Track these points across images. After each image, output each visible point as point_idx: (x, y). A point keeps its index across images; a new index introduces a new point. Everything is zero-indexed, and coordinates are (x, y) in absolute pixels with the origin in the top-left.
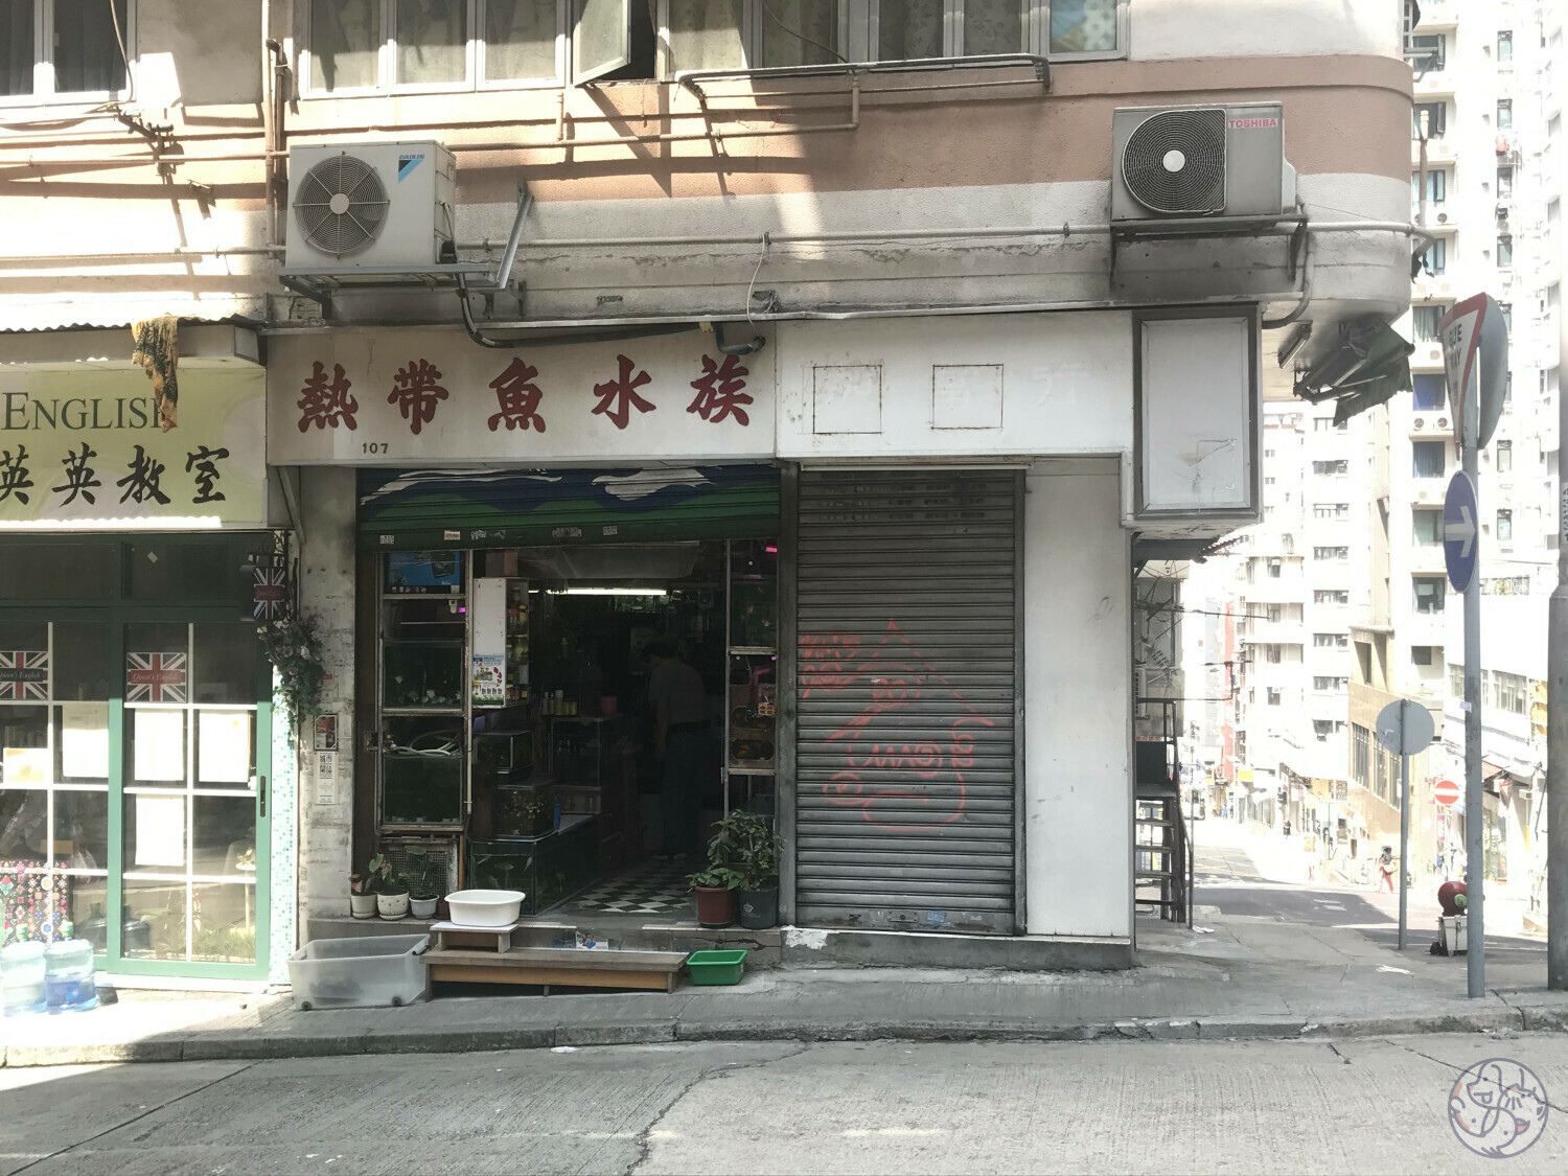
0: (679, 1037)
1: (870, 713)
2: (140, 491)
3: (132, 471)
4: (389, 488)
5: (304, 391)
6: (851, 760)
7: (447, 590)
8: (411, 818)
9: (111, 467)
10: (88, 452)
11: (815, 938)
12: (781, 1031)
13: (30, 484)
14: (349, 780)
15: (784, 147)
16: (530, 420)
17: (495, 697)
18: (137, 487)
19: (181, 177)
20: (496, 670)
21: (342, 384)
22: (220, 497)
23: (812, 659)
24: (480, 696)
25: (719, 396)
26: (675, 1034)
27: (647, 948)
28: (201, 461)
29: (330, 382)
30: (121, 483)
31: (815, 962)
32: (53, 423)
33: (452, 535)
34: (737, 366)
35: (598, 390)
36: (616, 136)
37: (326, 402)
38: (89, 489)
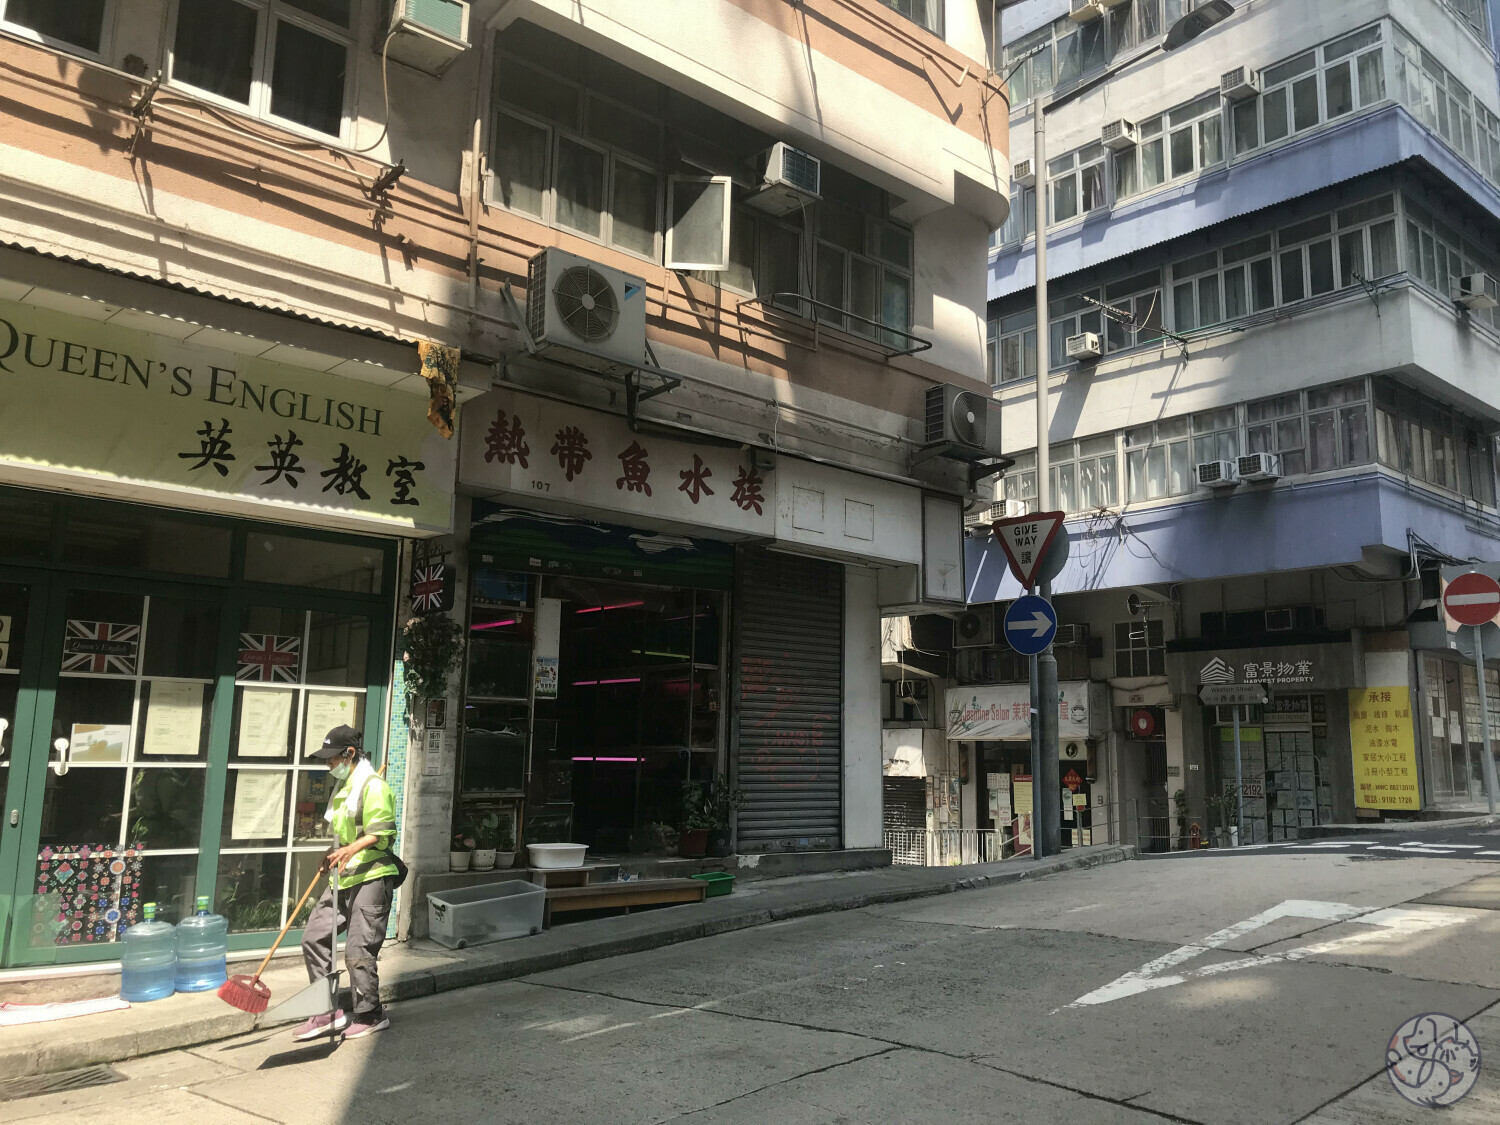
0: (774, 918)
1: (777, 710)
2: (342, 484)
3: (337, 465)
5: (490, 430)
6: (765, 741)
7: (517, 604)
8: (481, 788)
9: (316, 456)
10: (294, 440)
11: (752, 861)
13: (231, 457)
14: (453, 755)
15: (775, 348)
16: (643, 486)
17: (550, 690)
18: (340, 480)
19: (391, 228)
20: (552, 670)
21: (518, 433)
22: (414, 502)
23: (748, 673)
24: (540, 689)
25: (747, 494)
28: (400, 469)
29: (510, 428)
30: (325, 474)
32: (261, 407)
33: (535, 562)
34: (756, 477)
35: (683, 475)
36: (689, 309)
37: (506, 442)
38: (293, 474)
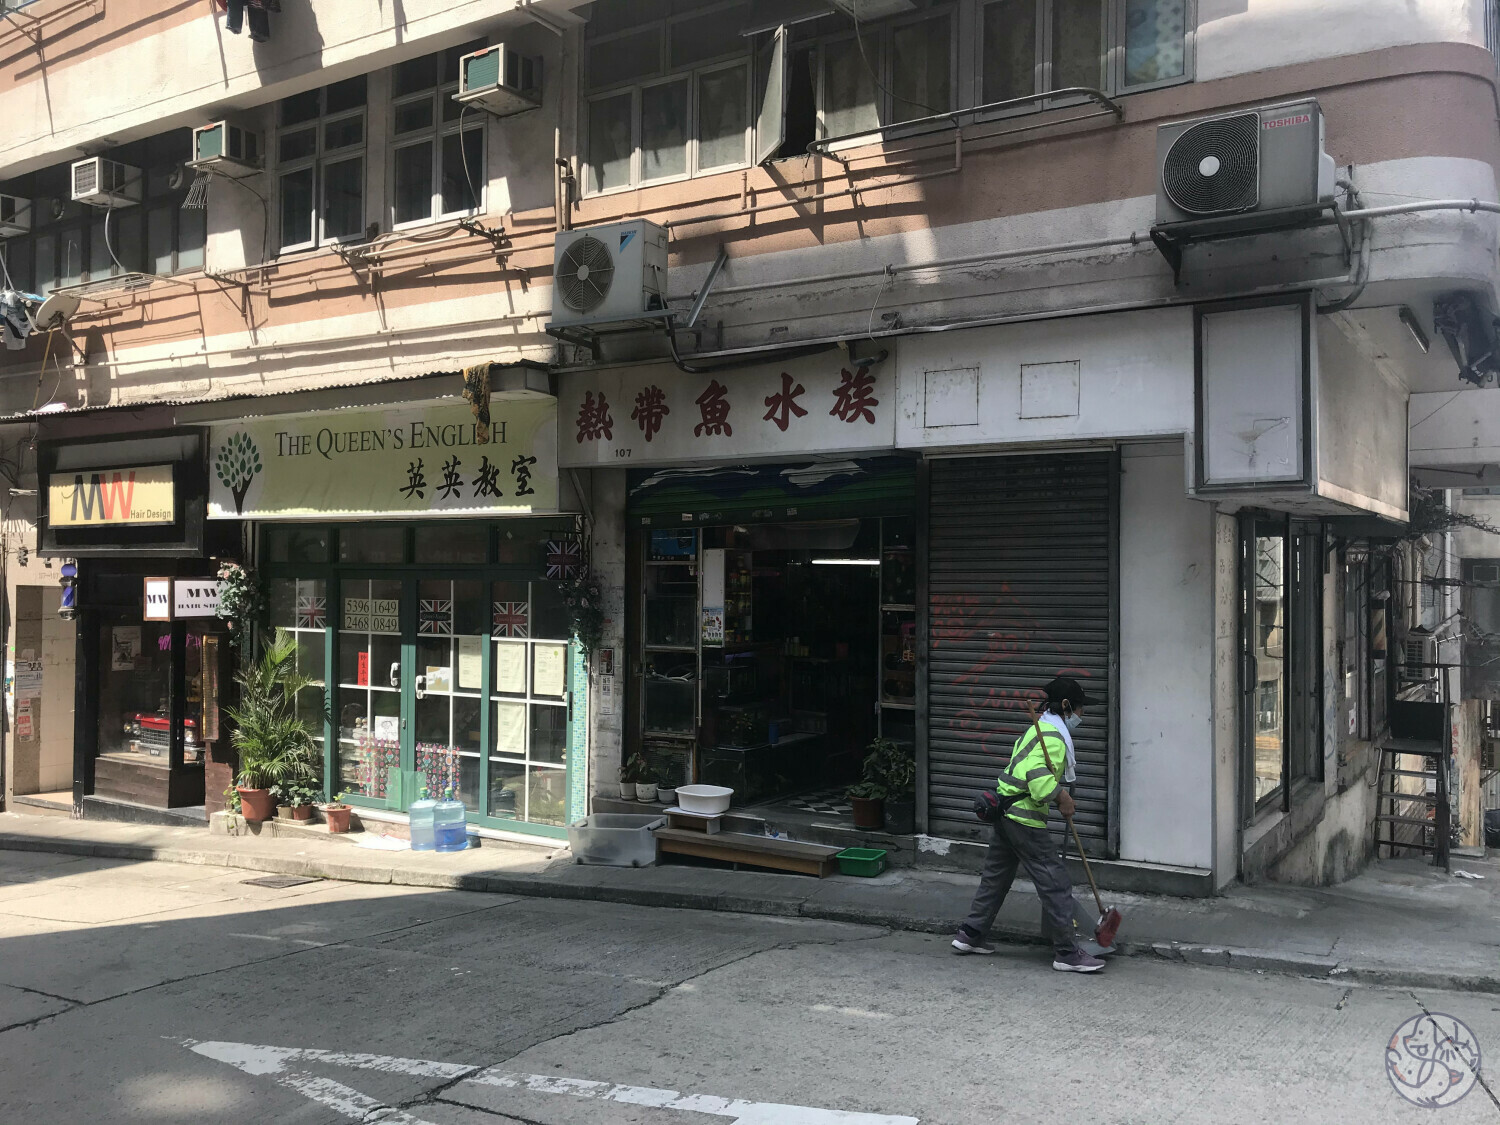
0: (803, 914)
1: (987, 662)
2: (485, 488)
3: (481, 474)
4: (647, 483)
5: (580, 413)
6: (972, 700)
7: (687, 558)
8: (663, 727)
9: (469, 473)
10: (457, 463)
11: (941, 846)
12: (877, 918)
13: (424, 484)
14: (620, 697)
15: (908, 194)
16: (722, 427)
17: (717, 639)
18: (484, 485)
19: (509, 266)
20: (717, 619)
21: (604, 407)
22: (531, 491)
23: (940, 615)
24: (707, 638)
25: (853, 401)
26: (800, 911)
27: (814, 841)
28: (520, 466)
29: (596, 406)
30: (474, 483)
31: (941, 866)
32: (437, 442)
33: (687, 517)
34: (867, 375)
35: (768, 402)
36: (784, 200)
37: (594, 420)
38: (456, 487)
